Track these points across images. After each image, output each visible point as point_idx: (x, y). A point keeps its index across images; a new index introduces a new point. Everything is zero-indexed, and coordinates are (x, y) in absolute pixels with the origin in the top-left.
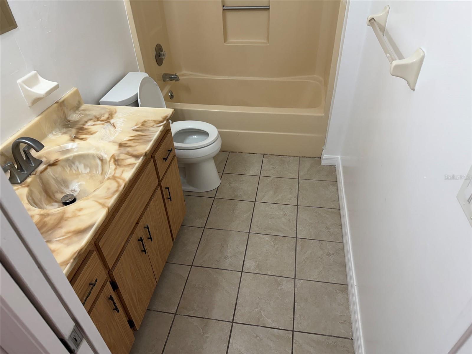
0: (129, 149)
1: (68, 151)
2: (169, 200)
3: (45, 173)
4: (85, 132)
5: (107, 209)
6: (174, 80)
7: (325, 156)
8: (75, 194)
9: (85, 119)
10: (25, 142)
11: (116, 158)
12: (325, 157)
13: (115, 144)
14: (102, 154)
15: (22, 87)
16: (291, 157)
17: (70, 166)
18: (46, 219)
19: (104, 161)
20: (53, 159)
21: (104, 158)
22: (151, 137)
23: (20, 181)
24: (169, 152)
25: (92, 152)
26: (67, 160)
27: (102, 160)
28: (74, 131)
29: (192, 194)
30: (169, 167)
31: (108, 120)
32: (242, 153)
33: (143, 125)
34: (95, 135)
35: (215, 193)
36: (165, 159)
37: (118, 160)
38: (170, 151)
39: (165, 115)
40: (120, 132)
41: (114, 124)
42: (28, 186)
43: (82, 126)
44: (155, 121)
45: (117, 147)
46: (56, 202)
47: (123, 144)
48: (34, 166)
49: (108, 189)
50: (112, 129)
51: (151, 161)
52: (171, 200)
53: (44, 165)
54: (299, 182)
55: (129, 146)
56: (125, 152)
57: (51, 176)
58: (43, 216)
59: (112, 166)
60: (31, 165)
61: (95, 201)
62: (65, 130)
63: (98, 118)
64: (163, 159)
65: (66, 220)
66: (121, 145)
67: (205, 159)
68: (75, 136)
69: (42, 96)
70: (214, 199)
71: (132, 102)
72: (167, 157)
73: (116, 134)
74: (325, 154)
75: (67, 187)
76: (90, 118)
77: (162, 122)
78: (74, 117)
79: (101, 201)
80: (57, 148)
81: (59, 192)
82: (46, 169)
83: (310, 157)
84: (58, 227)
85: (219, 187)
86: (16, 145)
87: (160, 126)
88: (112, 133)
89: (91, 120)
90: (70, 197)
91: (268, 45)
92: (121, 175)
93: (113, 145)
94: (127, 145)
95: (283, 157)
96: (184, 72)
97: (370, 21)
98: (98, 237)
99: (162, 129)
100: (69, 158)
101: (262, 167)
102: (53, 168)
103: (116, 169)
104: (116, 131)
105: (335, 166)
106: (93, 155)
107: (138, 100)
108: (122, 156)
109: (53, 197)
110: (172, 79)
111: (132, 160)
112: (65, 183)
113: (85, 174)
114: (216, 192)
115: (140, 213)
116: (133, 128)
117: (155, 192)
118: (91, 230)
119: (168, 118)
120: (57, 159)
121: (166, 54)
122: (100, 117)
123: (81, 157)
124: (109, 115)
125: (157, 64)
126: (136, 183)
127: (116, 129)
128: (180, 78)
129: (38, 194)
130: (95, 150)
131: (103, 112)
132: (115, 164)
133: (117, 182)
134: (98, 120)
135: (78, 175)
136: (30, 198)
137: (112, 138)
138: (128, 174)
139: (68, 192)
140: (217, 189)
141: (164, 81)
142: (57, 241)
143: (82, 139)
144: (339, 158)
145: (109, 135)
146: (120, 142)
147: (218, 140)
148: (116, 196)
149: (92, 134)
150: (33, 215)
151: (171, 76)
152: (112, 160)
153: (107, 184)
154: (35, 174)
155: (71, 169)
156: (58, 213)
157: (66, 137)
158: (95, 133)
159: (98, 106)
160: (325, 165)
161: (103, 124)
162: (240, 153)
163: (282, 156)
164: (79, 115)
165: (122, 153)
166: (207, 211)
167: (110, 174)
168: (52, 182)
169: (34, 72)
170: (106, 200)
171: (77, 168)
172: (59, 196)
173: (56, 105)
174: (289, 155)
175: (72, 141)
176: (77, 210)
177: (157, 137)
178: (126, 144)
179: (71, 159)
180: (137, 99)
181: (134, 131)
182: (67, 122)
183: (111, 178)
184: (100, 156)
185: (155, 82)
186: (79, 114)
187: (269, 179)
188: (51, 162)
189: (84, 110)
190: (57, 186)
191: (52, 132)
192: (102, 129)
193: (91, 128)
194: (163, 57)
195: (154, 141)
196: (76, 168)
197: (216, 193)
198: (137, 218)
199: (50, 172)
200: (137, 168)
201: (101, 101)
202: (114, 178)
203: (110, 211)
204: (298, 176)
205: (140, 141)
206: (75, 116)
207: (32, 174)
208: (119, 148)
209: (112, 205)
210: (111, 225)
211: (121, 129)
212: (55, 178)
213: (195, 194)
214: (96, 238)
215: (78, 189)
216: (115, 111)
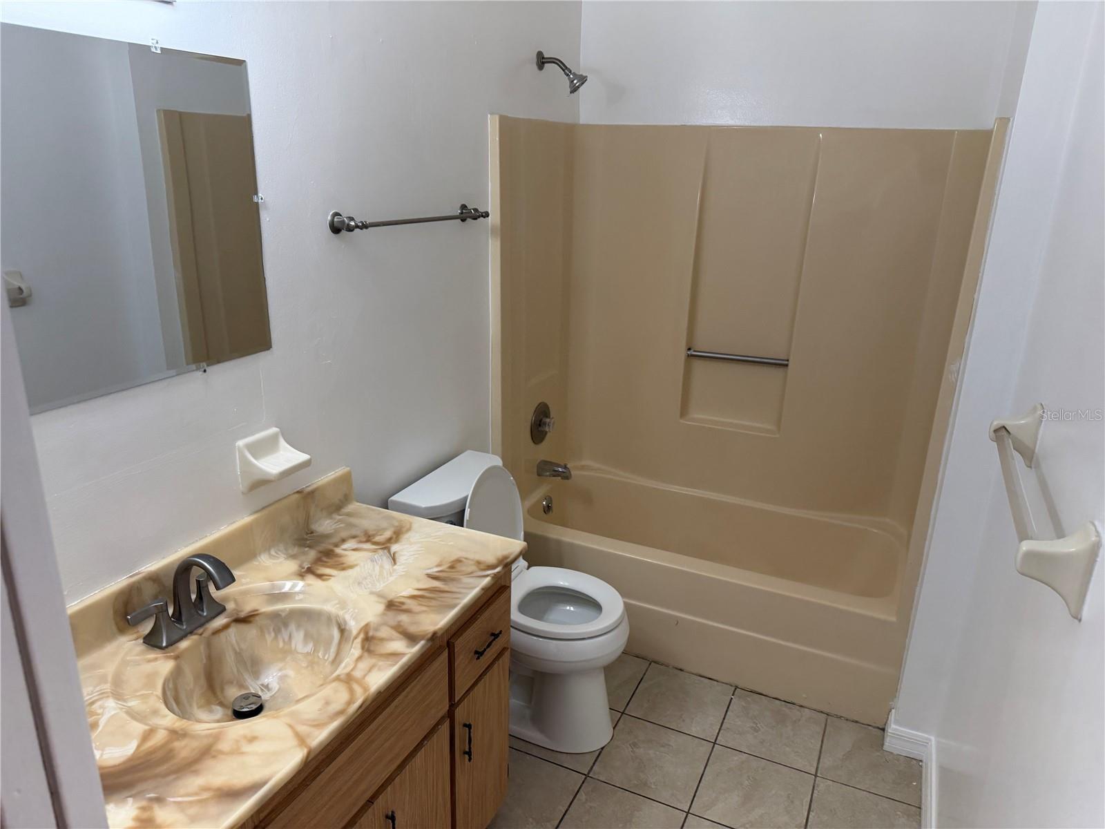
0: (404, 618)
1: (284, 597)
2: (467, 756)
3: (223, 635)
4: (331, 562)
5: (305, 751)
6: (558, 476)
7: (893, 728)
8: (265, 696)
9: (344, 534)
10: (202, 564)
11: (371, 634)
12: (895, 729)
13: (381, 600)
14: (347, 617)
15: (243, 457)
16: (806, 710)
17: (277, 631)
18: (177, 744)
19: (346, 634)
20: (247, 608)
21: (347, 628)
22: (458, 598)
23: (167, 642)
24: (493, 637)
25: (329, 608)
26: (275, 616)
27: (342, 631)
28: (312, 554)
29: (535, 751)
30: (484, 673)
31: (385, 545)
32: (681, 670)
33: (452, 567)
34: (349, 572)
35: (591, 764)
36: (479, 654)
37: (373, 638)
38: (495, 636)
39: (505, 553)
40: (401, 575)
41: (397, 555)
42: (176, 658)
43: (331, 547)
44: (479, 563)
45: (380, 608)
46: (221, 704)
47: (397, 604)
48: (205, 617)
49: (327, 703)
50: (387, 563)
51: (444, 652)
52: (470, 760)
53: (226, 618)
54: (814, 783)
55: (408, 611)
56: (393, 623)
57: (232, 646)
58: (175, 734)
59: (355, 650)
60: (200, 612)
61: (291, 726)
62: (295, 550)
63: (369, 536)
64: (472, 654)
65: (214, 757)
66: (392, 606)
67: (582, 671)
68: (309, 566)
69: (272, 478)
70: (586, 778)
71: (450, 513)
72: (485, 650)
73: (392, 579)
74: (897, 722)
75: (256, 674)
76: (354, 532)
77: (493, 567)
78: (325, 525)
79: (302, 729)
80: (266, 584)
81: (235, 682)
82: (226, 627)
83: (857, 722)
84: (193, 768)
85: (604, 749)
86: (185, 568)
87: (487, 576)
88: (385, 574)
89: (354, 537)
90: (252, 699)
91: (777, 436)
92: (365, 676)
93: (378, 602)
94: (404, 607)
95: (786, 706)
96: (586, 462)
97: (995, 431)
98: (266, 817)
99: (489, 583)
100: (280, 613)
101: (724, 719)
102: (243, 627)
103: (360, 658)
104: (394, 570)
105: (921, 761)
106: (330, 616)
107: (464, 510)
108: (385, 632)
109: (219, 693)
110: (557, 474)
111: (399, 645)
112: (255, 666)
113: (302, 653)
114: (596, 761)
115: (385, 776)
116: (429, 572)
117: (434, 729)
118: (253, 795)
119: (509, 560)
120: (257, 610)
121: (554, 423)
122: (374, 536)
123: (306, 616)
124: (395, 533)
125: (532, 439)
126: (393, 701)
127: (395, 567)
128: (572, 473)
129: (191, 681)
130: (338, 606)
131: (384, 524)
132: (363, 648)
133: (351, 691)
134: (367, 541)
135: (287, 652)
136: (171, 685)
137: (380, 587)
138: (379, 677)
139: (254, 688)
140: (598, 752)
141: (539, 475)
142: (175, 802)
143: (320, 576)
144: (933, 742)
145: (377, 577)
146: (391, 596)
147: (620, 627)
148: (335, 725)
149: (344, 569)
150: (157, 728)
151: (556, 469)
152: (362, 636)
153: (328, 691)
154: (201, 635)
155: (276, 637)
156: (206, 736)
157: (292, 566)
158: (351, 567)
159: (379, 510)
160: (895, 752)
161: (375, 551)
162: (676, 668)
163: (784, 703)
164: (335, 523)
165: (385, 624)
166: (561, 808)
167: (345, 667)
168: (230, 659)
169: (274, 430)
170: (312, 729)
171: (290, 637)
172: (233, 693)
173: (297, 496)
174: (802, 704)
175: (300, 578)
176: (245, 737)
177: (472, 599)
178: (403, 603)
179: (283, 614)
180: (462, 509)
181: (429, 577)
182: (307, 534)
183: (342, 677)
184: (341, 621)
185: (512, 478)
186: (336, 521)
187: (738, 758)
188: (242, 615)
189: (349, 515)
190: (235, 670)
191: (269, 550)
192: (369, 561)
193: (346, 556)
194: (547, 429)
195: (463, 608)
196: (286, 638)
197: (594, 764)
198: (374, 789)
199: (233, 635)
200: (402, 667)
201: (393, 501)
202: (348, 680)
203: (310, 759)
204: (815, 765)
205: (434, 603)
206: (328, 524)
207: (195, 631)
208: (385, 610)
209: (321, 743)
210: (303, 794)
211: (404, 568)
212: (238, 650)
213: (543, 754)
214: (261, 818)
215: (275, 686)
216: (408, 526)
